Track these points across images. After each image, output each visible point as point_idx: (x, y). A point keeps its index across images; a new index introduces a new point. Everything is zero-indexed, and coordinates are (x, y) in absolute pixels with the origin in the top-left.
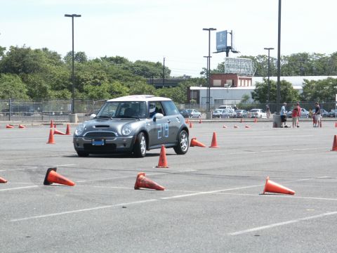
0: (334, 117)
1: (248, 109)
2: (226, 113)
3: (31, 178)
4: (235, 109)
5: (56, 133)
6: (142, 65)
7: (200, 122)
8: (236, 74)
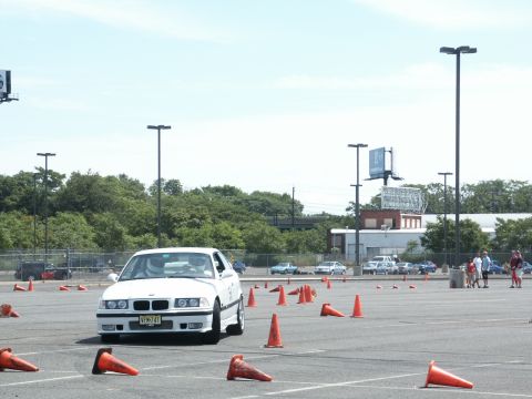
1: (414, 261)
2: (384, 267)
4: (397, 260)
7: (344, 281)
8: (398, 211)
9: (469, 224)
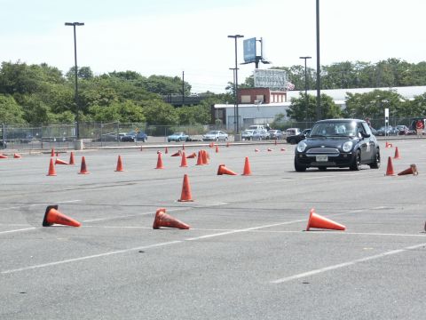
0: (384, 135)
1: (283, 129)
2: (258, 134)
3: (27, 219)
4: (268, 129)
5: (57, 162)
6: (157, 81)
7: (227, 146)
8: (268, 88)
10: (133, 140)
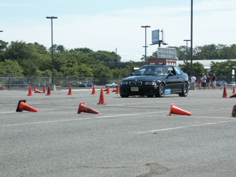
8: (165, 59)
9: (198, 64)
10: (85, 87)
